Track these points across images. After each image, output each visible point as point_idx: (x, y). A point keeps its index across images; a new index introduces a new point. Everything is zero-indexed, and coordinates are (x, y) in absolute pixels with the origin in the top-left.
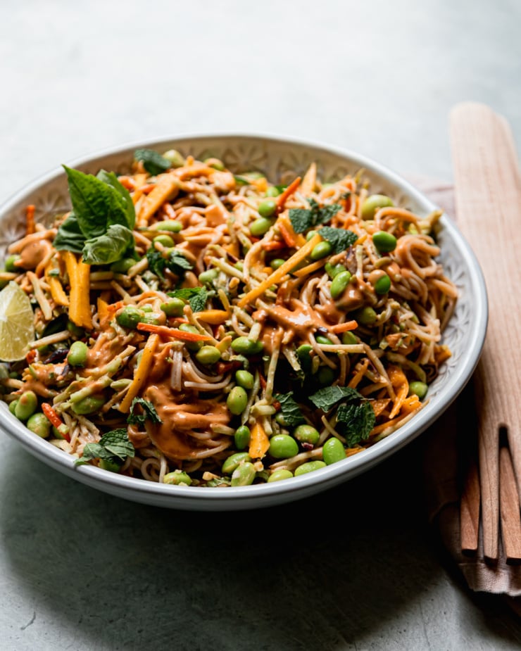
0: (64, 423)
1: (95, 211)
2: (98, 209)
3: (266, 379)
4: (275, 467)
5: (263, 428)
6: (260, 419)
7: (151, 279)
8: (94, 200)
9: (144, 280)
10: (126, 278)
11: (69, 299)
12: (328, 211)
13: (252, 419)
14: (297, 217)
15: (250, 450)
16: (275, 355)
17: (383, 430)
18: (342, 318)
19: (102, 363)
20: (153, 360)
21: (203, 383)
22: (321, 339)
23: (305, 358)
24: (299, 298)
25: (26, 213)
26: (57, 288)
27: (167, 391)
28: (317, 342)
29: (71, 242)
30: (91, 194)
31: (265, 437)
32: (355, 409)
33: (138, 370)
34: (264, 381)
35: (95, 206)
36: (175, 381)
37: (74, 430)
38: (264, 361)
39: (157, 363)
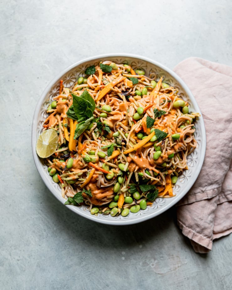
0: (64, 183)
1: (82, 106)
2: (83, 105)
3: (128, 178)
4: (125, 206)
5: (123, 195)
6: (123, 193)
7: (97, 132)
8: (82, 103)
9: (95, 132)
10: (89, 132)
11: (69, 138)
12: (161, 113)
13: (120, 193)
14: (149, 121)
15: (118, 202)
16: (131, 174)
17: (160, 195)
18: (155, 166)
19: (77, 168)
20: (92, 177)
21: (107, 185)
22: (147, 171)
23: (140, 177)
24: (143, 152)
25: (60, 82)
26: (66, 130)
27: (95, 186)
28: (145, 172)
29: (72, 115)
30: (81, 101)
31: (123, 198)
32: (152, 194)
33: (88, 177)
34: (127, 179)
35: (82, 105)
36: (98, 184)
37: (66, 186)
38: (127, 174)
39: (93, 179)
